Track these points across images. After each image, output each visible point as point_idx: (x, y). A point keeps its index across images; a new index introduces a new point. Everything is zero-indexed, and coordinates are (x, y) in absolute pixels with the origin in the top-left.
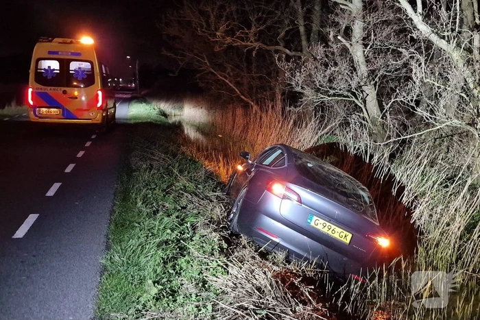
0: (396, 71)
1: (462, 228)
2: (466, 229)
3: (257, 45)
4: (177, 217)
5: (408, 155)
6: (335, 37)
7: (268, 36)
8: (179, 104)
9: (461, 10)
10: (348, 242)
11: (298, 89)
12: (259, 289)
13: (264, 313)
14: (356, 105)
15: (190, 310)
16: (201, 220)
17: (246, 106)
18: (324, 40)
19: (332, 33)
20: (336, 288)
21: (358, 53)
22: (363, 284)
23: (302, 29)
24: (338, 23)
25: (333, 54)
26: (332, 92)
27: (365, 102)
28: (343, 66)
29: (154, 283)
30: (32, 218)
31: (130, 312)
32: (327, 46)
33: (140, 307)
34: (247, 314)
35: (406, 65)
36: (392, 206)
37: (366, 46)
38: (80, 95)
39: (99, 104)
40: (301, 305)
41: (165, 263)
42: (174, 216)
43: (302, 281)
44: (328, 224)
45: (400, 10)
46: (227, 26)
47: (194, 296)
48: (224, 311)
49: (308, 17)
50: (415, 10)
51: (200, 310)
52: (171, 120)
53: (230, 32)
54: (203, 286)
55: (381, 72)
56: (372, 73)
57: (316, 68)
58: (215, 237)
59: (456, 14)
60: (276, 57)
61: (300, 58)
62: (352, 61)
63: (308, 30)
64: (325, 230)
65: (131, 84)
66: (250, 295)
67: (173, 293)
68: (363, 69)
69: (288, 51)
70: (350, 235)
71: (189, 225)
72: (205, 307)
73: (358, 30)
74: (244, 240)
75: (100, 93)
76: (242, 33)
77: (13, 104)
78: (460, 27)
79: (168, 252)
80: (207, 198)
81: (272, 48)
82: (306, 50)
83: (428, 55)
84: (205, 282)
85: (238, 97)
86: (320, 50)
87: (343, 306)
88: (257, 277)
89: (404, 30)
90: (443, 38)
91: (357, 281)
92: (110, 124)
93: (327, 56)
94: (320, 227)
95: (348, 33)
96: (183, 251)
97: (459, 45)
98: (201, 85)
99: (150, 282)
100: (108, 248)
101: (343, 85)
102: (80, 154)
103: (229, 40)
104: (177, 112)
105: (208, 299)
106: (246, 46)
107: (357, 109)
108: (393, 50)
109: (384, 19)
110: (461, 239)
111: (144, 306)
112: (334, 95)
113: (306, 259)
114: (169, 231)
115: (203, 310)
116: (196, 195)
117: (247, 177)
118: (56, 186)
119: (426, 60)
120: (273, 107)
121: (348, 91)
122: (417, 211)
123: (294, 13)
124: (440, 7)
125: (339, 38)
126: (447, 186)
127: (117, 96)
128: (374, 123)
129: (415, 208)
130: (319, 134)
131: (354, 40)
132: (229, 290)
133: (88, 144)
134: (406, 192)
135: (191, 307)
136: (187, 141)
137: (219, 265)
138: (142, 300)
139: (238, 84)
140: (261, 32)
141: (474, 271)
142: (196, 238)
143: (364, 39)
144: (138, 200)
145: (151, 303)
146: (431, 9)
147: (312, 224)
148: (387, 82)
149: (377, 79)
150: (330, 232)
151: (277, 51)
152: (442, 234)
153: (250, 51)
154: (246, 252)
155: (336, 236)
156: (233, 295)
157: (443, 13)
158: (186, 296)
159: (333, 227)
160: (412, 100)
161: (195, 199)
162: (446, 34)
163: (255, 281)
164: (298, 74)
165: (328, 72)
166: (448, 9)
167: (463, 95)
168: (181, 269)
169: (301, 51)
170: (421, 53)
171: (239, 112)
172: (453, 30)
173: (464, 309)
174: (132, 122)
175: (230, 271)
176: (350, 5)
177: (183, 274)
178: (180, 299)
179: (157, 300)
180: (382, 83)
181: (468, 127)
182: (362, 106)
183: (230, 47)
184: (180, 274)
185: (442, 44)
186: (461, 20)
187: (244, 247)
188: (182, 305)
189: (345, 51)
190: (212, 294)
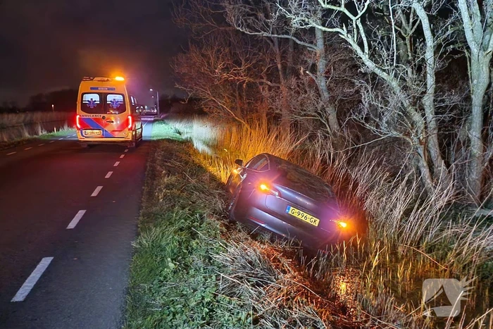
0: (351, 96)
1: (401, 213)
2: (404, 213)
3: (247, 79)
4: (189, 210)
5: (362, 159)
6: (304, 72)
7: (253, 71)
8: (190, 124)
9: (398, 50)
10: (317, 225)
11: (278, 111)
12: (250, 263)
13: (255, 280)
14: (321, 122)
15: (199, 280)
16: (207, 212)
17: (240, 125)
18: (297, 75)
19: (302, 69)
20: (308, 260)
21: (322, 83)
22: (328, 256)
23: (279, 66)
24: (306, 61)
25: (303, 84)
26: (303, 113)
27: (327, 120)
28: (312, 94)
29: (172, 260)
30: (81, 213)
31: (154, 283)
32: (298, 78)
33: (162, 278)
34: (242, 282)
35: (358, 92)
36: (349, 198)
37: (328, 78)
38: (115, 120)
39: (130, 126)
40: (282, 274)
41: (180, 245)
42: (187, 209)
43: (283, 256)
44: (301, 212)
45: (351, 51)
46: (223, 65)
47: (202, 269)
48: (225, 280)
49: (283, 57)
50: (363, 51)
51: (206, 280)
52: (184, 137)
53: (226, 69)
54: (209, 261)
55: (339, 98)
56: (332, 99)
57: (291, 95)
58: (218, 224)
59: (394, 53)
60: (261, 88)
61: (279, 88)
62: (317, 89)
63: (284, 68)
64: (300, 217)
65: (154, 109)
66: (244, 267)
67: (187, 267)
68: (326, 95)
69: (269, 83)
70: (318, 220)
71: (198, 216)
72: (211, 277)
73: (321, 65)
74: (239, 226)
75: (130, 117)
76: (234, 70)
77: (66, 127)
78: (397, 62)
79: (182, 237)
80: (211, 194)
81: (258, 81)
82: (283, 82)
83: (373, 84)
84: (210, 259)
85: (233, 118)
86: (293, 81)
87: (314, 274)
88: (249, 253)
89: (355, 65)
90: (384, 70)
91: (324, 255)
92: (139, 141)
93: (298, 86)
94: (296, 215)
95: (314, 69)
96: (194, 236)
97: (396, 76)
98: (206, 110)
99: (169, 259)
100: (138, 234)
101: (311, 108)
102: (117, 164)
103: (225, 75)
104: (188, 130)
105: (212, 271)
106: (238, 80)
107: (322, 125)
109: (342, 58)
110: (401, 221)
111: (165, 277)
112: (305, 115)
113: (286, 239)
114: (183, 221)
115: (209, 280)
116: (203, 193)
117: (241, 179)
118: (99, 188)
119: (372, 88)
120: (259, 125)
121: (316, 112)
122: (368, 201)
123: (273, 53)
124: (382, 48)
125: (307, 72)
126: (390, 182)
127: (142, 119)
128: (334, 134)
129: (367, 199)
130: (294, 145)
131: (318, 73)
132: (228, 264)
133: (122, 156)
134: (359, 187)
135: (200, 278)
136: (196, 152)
137: (221, 246)
138: (164, 273)
139: (232, 108)
140: (249, 69)
141: (411, 245)
142: (204, 225)
143: (326, 73)
144: (160, 197)
145: (170, 276)
146: (375, 50)
147: (290, 213)
148: (344, 104)
149: (336, 103)
150: (303, 219)
151: (262, 83)
152: (387, 218)
153: (241, 85)
154: (241, 235)
155: (308, 221)
156: (231, 268)
157: (385, 53)
158: (196, 270)
159: (305, 214)
160: (362, 118)
161: (202, 195)
162: (386, 68)
163: (247, 257)
164: (278, 100)
165: (300, 98)
166: (388, 49)
167: (400, 113)
168: (192, 249)
169: (280, 83)
170: (368, 83)
171: (234, 129)
172: (391, 65)
173: (404, 273)
174: (155, 139)
175: (229, 250)
176: (315, 48)
177: (194, 253)
178: (192, 272)
179: (175, 273)
180: (340, 105)
181: (405, 137)
182: (326, 123)
183: (226, 80)
184: (192, 253)
185: (384, 75)
186: (398, 57)
187: (240, 231)
188: (193, 276)
189: (312, 83)
190: (215, 267)
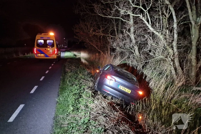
0: (144, 41)
1: (164, 88)
2: (165, 88)
3: (102, 34)
5: (148, 66)
6: (125, 32)
7: (105, 31)
8: (80, 52)
9: (163, 23)
10: (130, 93)
11: (115, 47)
12: (103, 107)
13: (105, 114)
14: (132, 52)
15: (83, 114)
16: (86, 87)
17: (99, 53)
18: (122, 32)
19: (125, 31)
20: (126, 107)
21: (132, 36)
22: (135, 105)
23: (116, 30)
24: (126, 28)
25: (125, 37)
26: (125, 48)
27: (135, 51)
28: (128, 41)
29: (72, 106)
30: (36, 87)
31: (65, 115)
32: (123, 34)
33: (68, 113)
34: (100, 115)
35: (146, 40)
36: (143, 82)
37: (135, 34)
38: (50, 50)
39: (56, 53)
40: (116, 112)
41: (75, 100)
42: (78, 86)
43: (116, 105)
44: (124, 88)
45: (144, 24)
46: (93, 29)
47: (84, 110)
48: (93, 114)
49: (117, 26)
50: (149, 24)
51: (86, 114)
52: (77, 57)
53: (94, 31)
54: (87, 107)
55: (139, 42)
56: (137, 42)
57: (120, 41)
58: (90, 92)
59: (161, 25)
60: (108, 38)
61: (115, 38)
62: (130, 39)
63: (118, 30)
64: (123, 89)
65: (65, 46)
66: (101, 109)
67: (78, 109)
68: (134, 41)
69: (111, 36)
70: (131, 91)
71: (82, 89)
72: (87, 113)
73: (132, 30)
74: (99, 93)
75: (56, 49)
76: (98, 31)
77: (30, 53)
78: (163, 28)
79: (76, 97)
80: (88, 80)
81: (107, 35)
82: (117, 36)
83: (153, 37)
84: (87, 106)
85: (97, 50)
86: (121, 36)
87: (129, 112)
88: (103, 104)
89: (146, 29)
90: (157, 32)
91: (133, 105)
92: (59, 58)
93: (123, 37)
94: (121, 89)
95: (129, 30)
96: (81, 96)
97: (162, 34)
98: (86, 46)
99: (71, 106)
100: (58, 96)
101: (128, 46)
102: (50, 68)
103: (94, 33)
104: (79, 55)
105: (88, 111)
106: (99, 35)
108: (143, 35)
109: (140, 26)
110: (164, 92)
111: (69, 113)
112: (125, 49)
113: (118, 98)
114: (76, 90)
115: (87, 114)
116: (85, 79)
117: (100, 74)
118: (43, 77)
119: (152, 38)
120: (107, 53)
121: (130, 48)
122: (151, 83)
123: (113, 24)
124: (156, 22)
125: (127, 32)
126: (159, 76)
127: (61, 50)
128: (137, 57)
129: (150, 82)
130: (121, 61)
131: (131, 33)
133: (52, 65)
134: (147, 78)
135: (83, 113)
136: (82, 63)
137: (91, 101)
138: (69, 111)
139: (97, 46)
140: (103, 30)
141: (168, 101)
142: (85, 92)
143: (134, 32)
144: (67, 81)
145: (71, 112)
146: (153, 23)
147: (119, 88)
148: (141, 45)
149: (138, 44)
150: (124, 90)
152: (158, 90)
153: (100, 36)
154: (99, 96)
155: (126, 91)
156: (95, 109)
157: (157, 25)
158: (81, 110)
159: (125, 88)
160: (148, 50)
161: (85, 81)
162: (158, 31)
163: (102, 105)
164: (114, 43)
165: (124, 42)
166: (159, 23)
167: (164, 48)
168: (80, 102)
169: (116, 36)
170: (151, 36)
171: (97, 54)
172: (160, 29)
173: (165, 112)
174: (66, 58)
175: (95, 102)
176: (130, 22)
177: (81, 103)
178: (80, 111)
179: (73, 111)
181: (165, 58)
182: (134, 52)
183: (94, 35)
184: (80, 103)
185: (157, 33)
186: (163, 26)
187: (99, 95)
188: (80, 113)
189: (128, 36)
190: (89, 109)
